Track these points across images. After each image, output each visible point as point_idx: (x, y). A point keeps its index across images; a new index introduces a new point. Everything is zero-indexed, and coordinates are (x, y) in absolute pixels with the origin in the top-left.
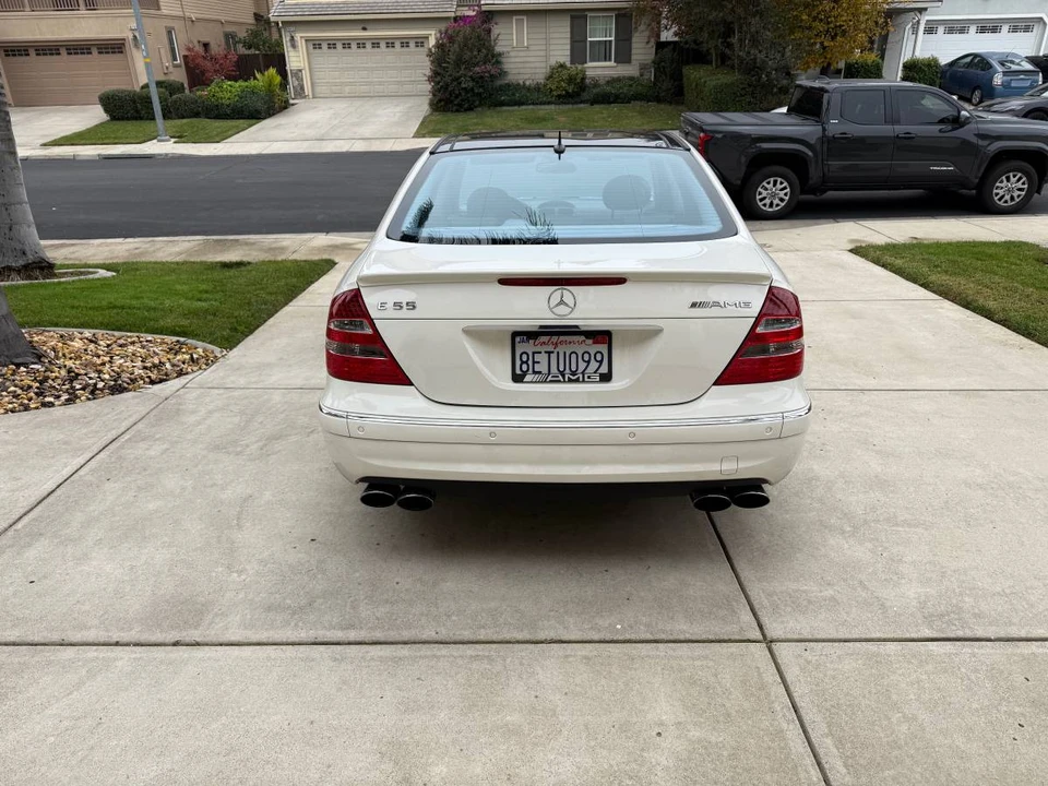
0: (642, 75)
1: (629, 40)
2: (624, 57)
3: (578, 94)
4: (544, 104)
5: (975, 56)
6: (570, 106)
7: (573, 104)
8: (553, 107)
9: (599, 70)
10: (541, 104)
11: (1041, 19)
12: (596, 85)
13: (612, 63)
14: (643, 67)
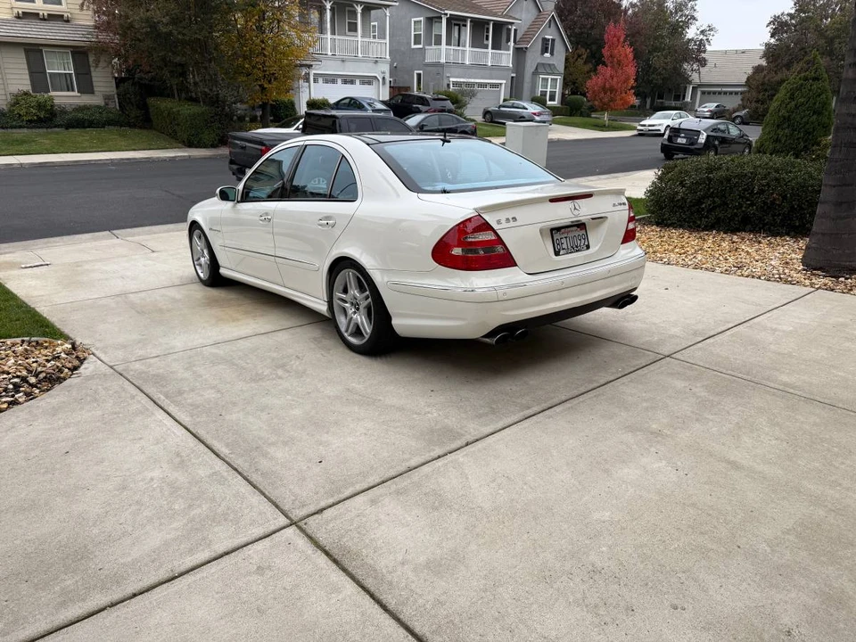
0: (107, 104)
1: (89, 73)
2: (86, 87)
3: (51, 120)
4: (15, 127)
5: (351, 99)
6: (45, 130)
7: (47, 128)
8: (25, 130)
9: (65, 98)
10: (12, 127)
11: (376, 77)
12: (63, 111)
13: (76, 93)
14: (107, 98)
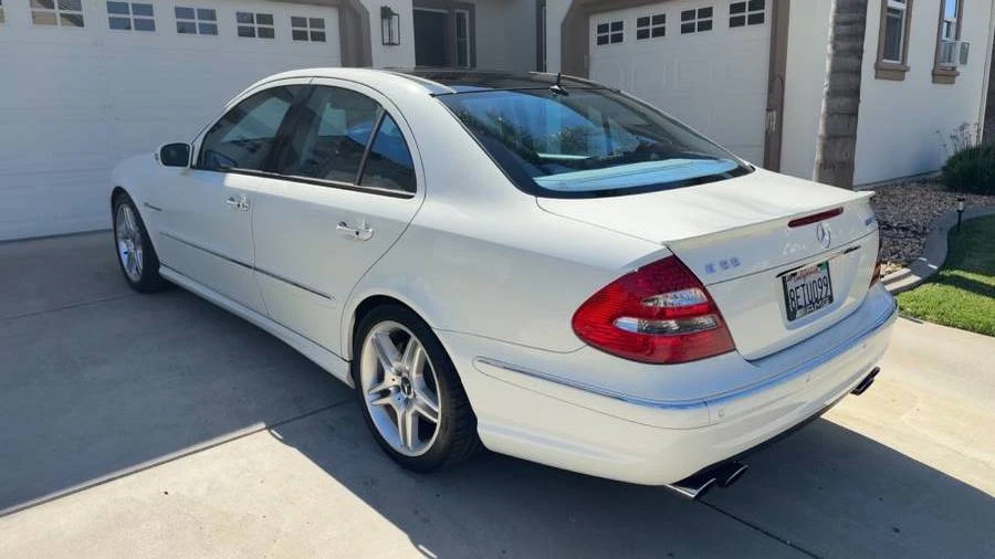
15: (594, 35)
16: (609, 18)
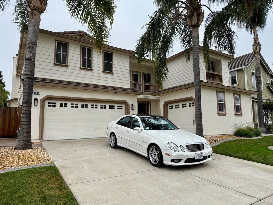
15: (168, 108)
16: (171, 105)
